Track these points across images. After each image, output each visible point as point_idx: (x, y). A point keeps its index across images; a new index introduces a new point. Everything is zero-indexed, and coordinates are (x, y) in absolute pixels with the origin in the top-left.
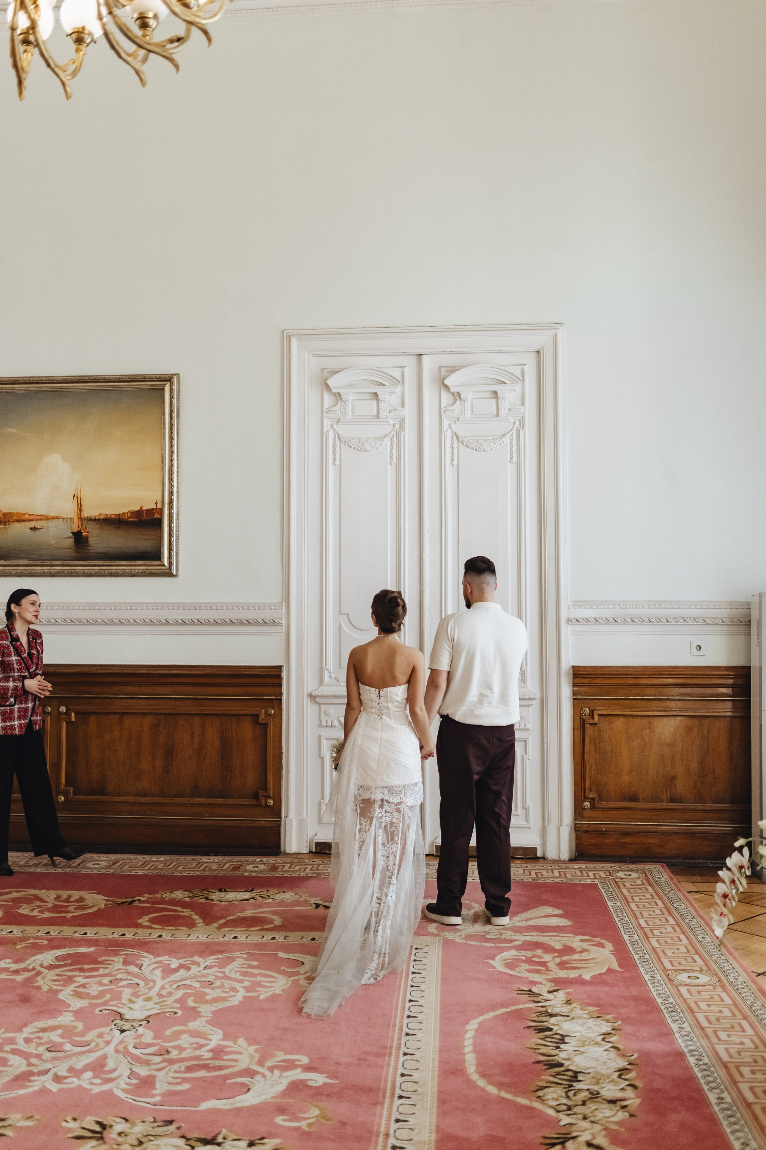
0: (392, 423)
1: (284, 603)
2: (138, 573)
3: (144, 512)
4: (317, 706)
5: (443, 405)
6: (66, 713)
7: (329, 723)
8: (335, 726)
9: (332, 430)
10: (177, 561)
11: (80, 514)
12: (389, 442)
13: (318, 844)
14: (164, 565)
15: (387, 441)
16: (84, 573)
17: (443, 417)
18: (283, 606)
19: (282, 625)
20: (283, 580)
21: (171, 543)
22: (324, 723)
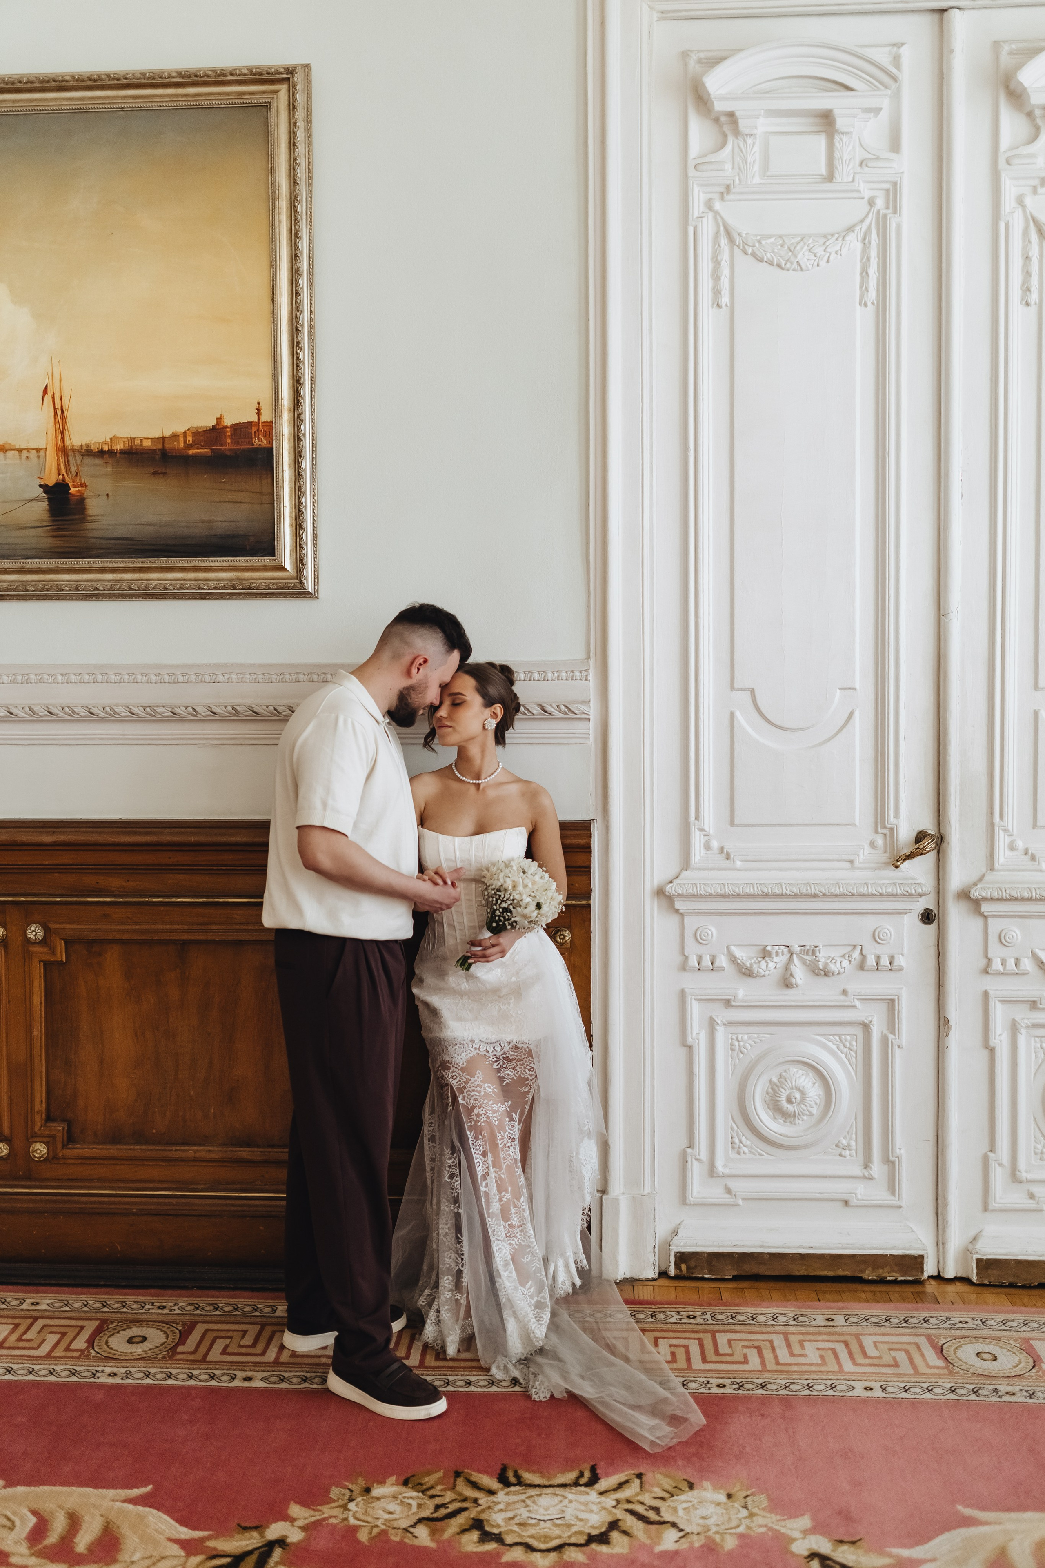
0: (867, 194)
2: (216, 588)
3: (228, 432)
4: (676, 919)
5: (1005, 142)
6: (43, 942)
7: (706, 961)
8: (722, 969)
9: (711, 215)
10: (315, 556)
11: (63, 439)
12: (859, 245)
13: (682, 1258)
14: (282, 568)
15: (854, 242)
16: (77, 589)
17: (1003, 175)
18: (590, 671)
19: (589, 719)
20: (588, 606)
21: (300, 510)
22: (693, 962)
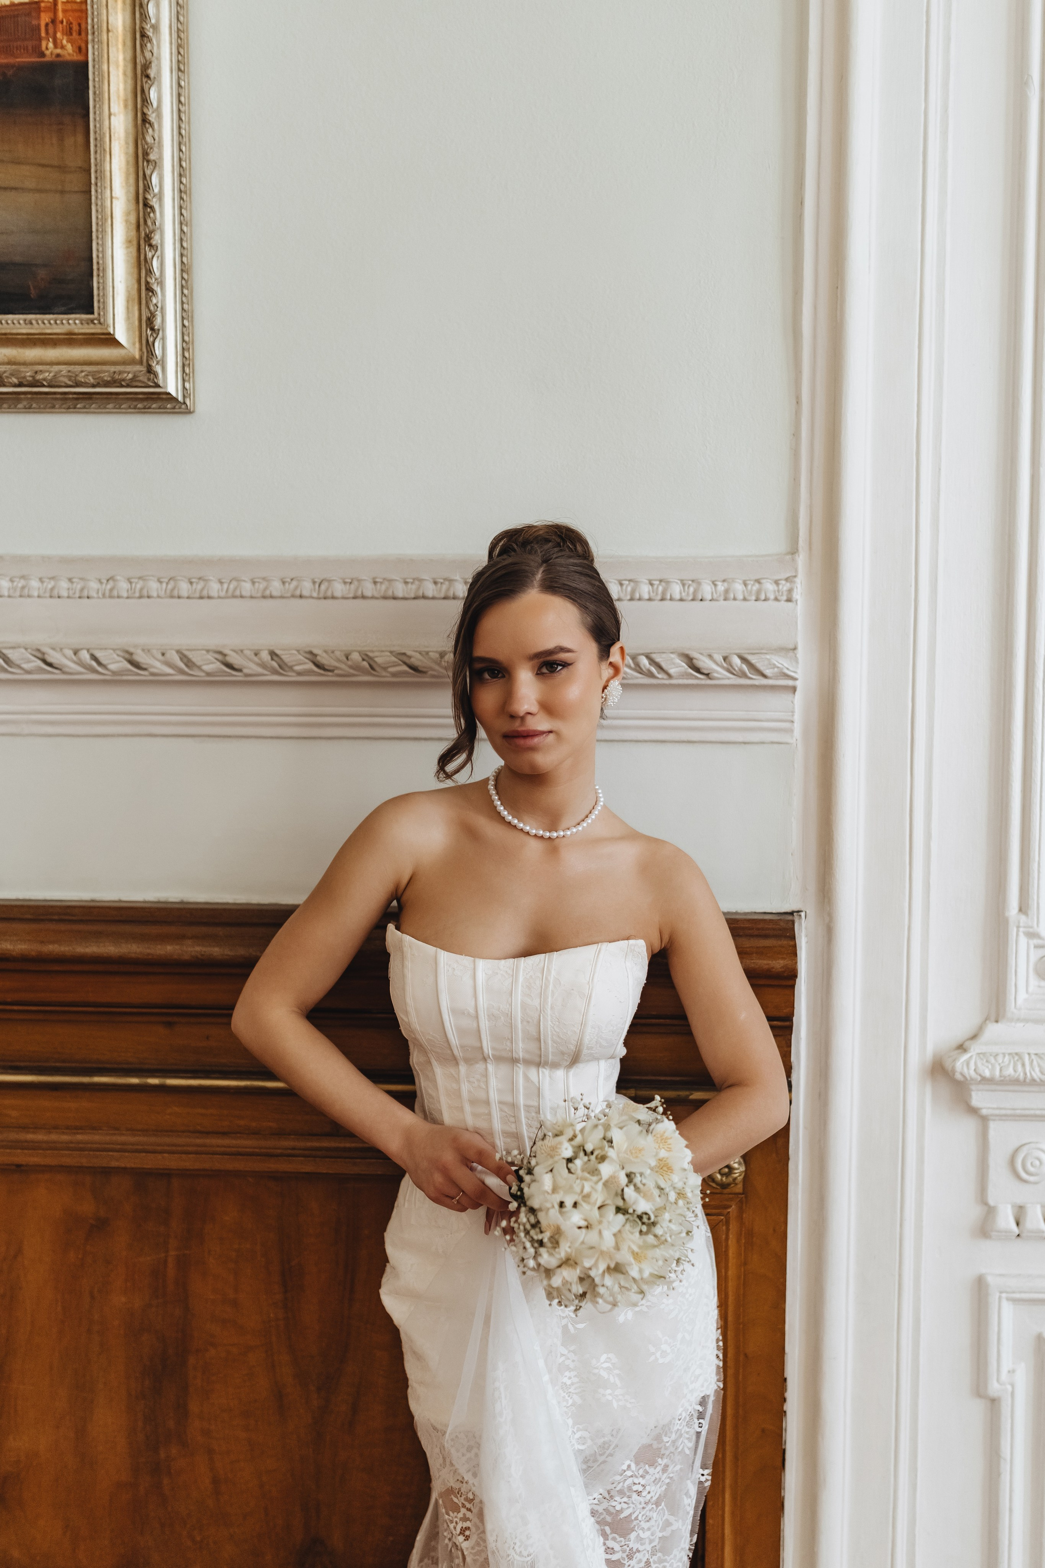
1: (801, 559)
4: (968, 1126)
7: (1035, 1219)
10: (186, 315)
14: (110, 340)
18: (798, 580)
19: (794, 689)
20: (796, 435)
21: (146, 205)
22: (1006, 1220)
